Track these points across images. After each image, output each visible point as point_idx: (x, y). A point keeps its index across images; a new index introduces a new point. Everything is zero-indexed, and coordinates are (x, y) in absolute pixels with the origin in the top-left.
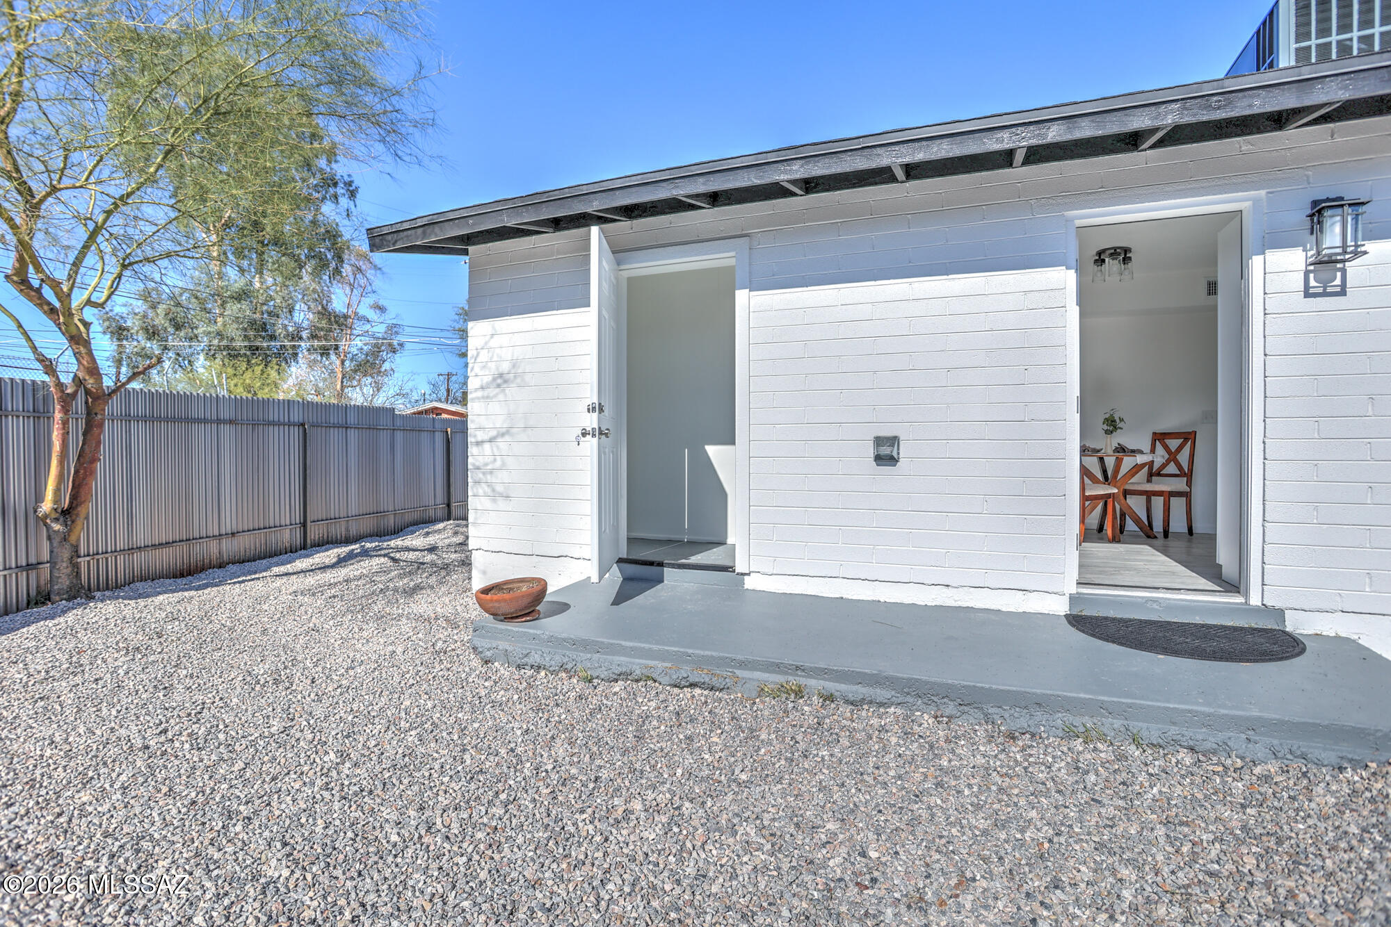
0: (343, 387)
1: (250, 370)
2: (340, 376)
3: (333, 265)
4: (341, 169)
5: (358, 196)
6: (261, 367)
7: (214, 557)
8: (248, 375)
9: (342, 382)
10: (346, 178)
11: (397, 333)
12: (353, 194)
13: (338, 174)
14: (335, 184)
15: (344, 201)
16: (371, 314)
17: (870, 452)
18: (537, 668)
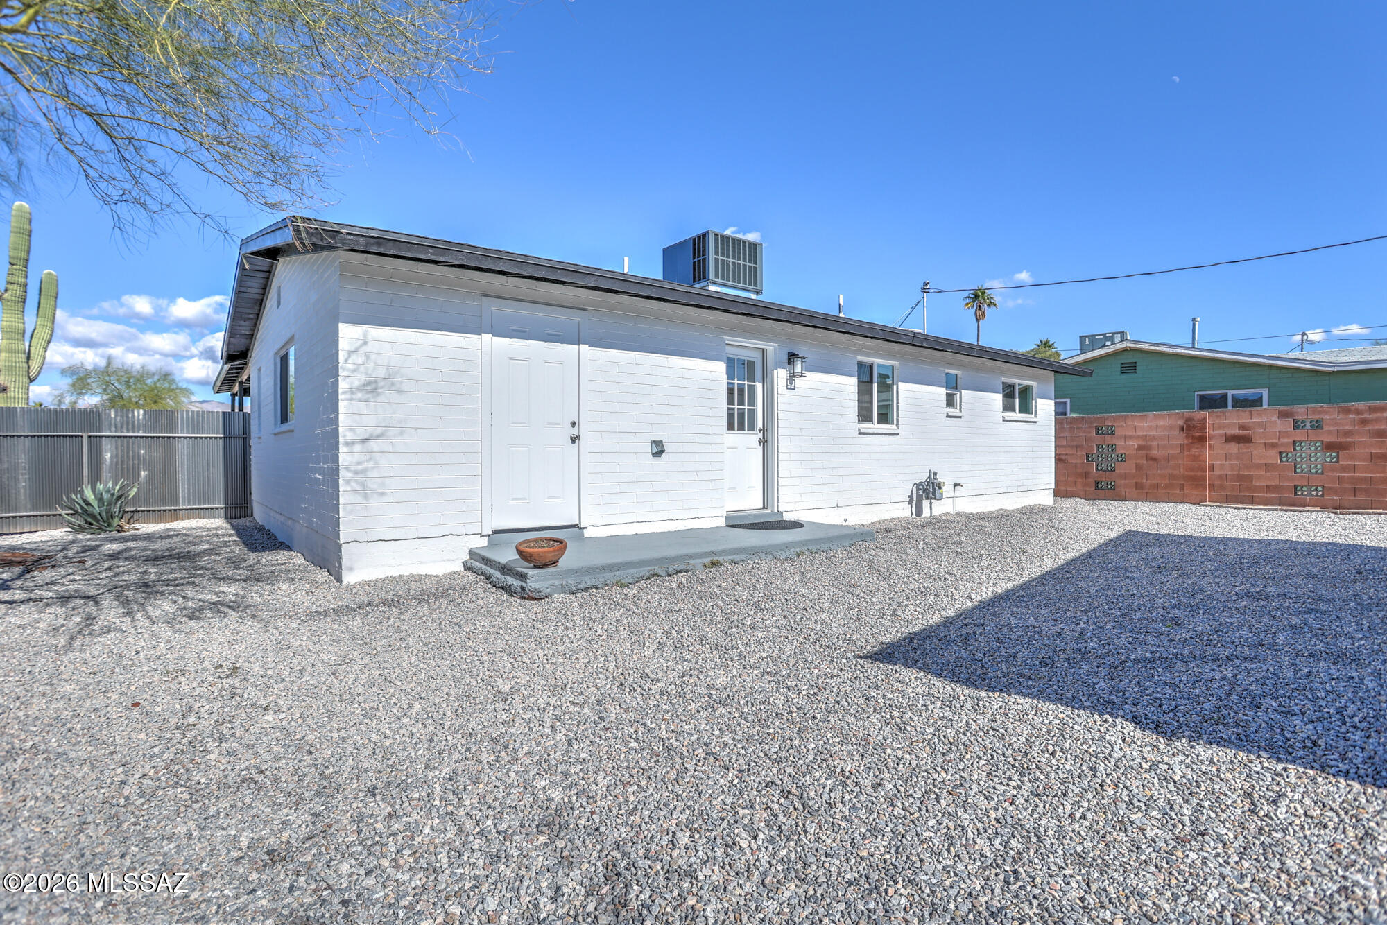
17: (648, 449)
18: (586, 589)
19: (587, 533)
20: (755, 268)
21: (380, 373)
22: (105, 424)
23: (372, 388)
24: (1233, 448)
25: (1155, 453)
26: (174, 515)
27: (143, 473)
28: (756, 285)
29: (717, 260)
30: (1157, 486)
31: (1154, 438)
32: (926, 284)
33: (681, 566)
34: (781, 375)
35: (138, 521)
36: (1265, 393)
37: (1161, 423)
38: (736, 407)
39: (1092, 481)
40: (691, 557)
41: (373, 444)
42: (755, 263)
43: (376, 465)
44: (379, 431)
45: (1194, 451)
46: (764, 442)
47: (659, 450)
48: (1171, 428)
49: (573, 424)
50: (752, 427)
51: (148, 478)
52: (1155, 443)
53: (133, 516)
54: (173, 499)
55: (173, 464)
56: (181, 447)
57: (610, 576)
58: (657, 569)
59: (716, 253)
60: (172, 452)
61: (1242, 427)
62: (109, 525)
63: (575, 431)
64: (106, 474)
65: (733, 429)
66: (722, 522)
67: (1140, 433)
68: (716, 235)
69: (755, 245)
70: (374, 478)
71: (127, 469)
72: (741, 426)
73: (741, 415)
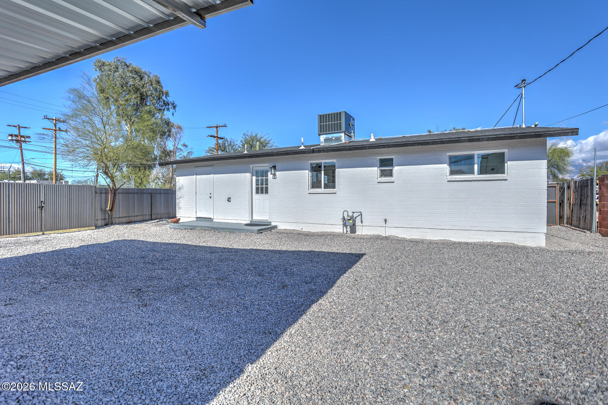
0: (173, 175)
1: (140, 172)
2: (171, 170)
3: (167, 134)
4: (170, 99)
5: (176, 108)
6: (143, 171)
7: (134, 220)
8: (140, 173)
9: (172, 173)
10: (172, 102)
11: (191, 154)
12: (174, 107)
13: (170, 101)
14: (168, 105)
15: (171, 110)
16: (182, 148)
19: (214, 220)
29: (321, 126)
38: (260, 186)
41: (180, 199)
47: (229, 200)
49: (211, 194)
50: (267, 192)
59: (321, 122)
65: (259, 193)
66: (248, 222)
72: (262, 193)
73: (262, 188)
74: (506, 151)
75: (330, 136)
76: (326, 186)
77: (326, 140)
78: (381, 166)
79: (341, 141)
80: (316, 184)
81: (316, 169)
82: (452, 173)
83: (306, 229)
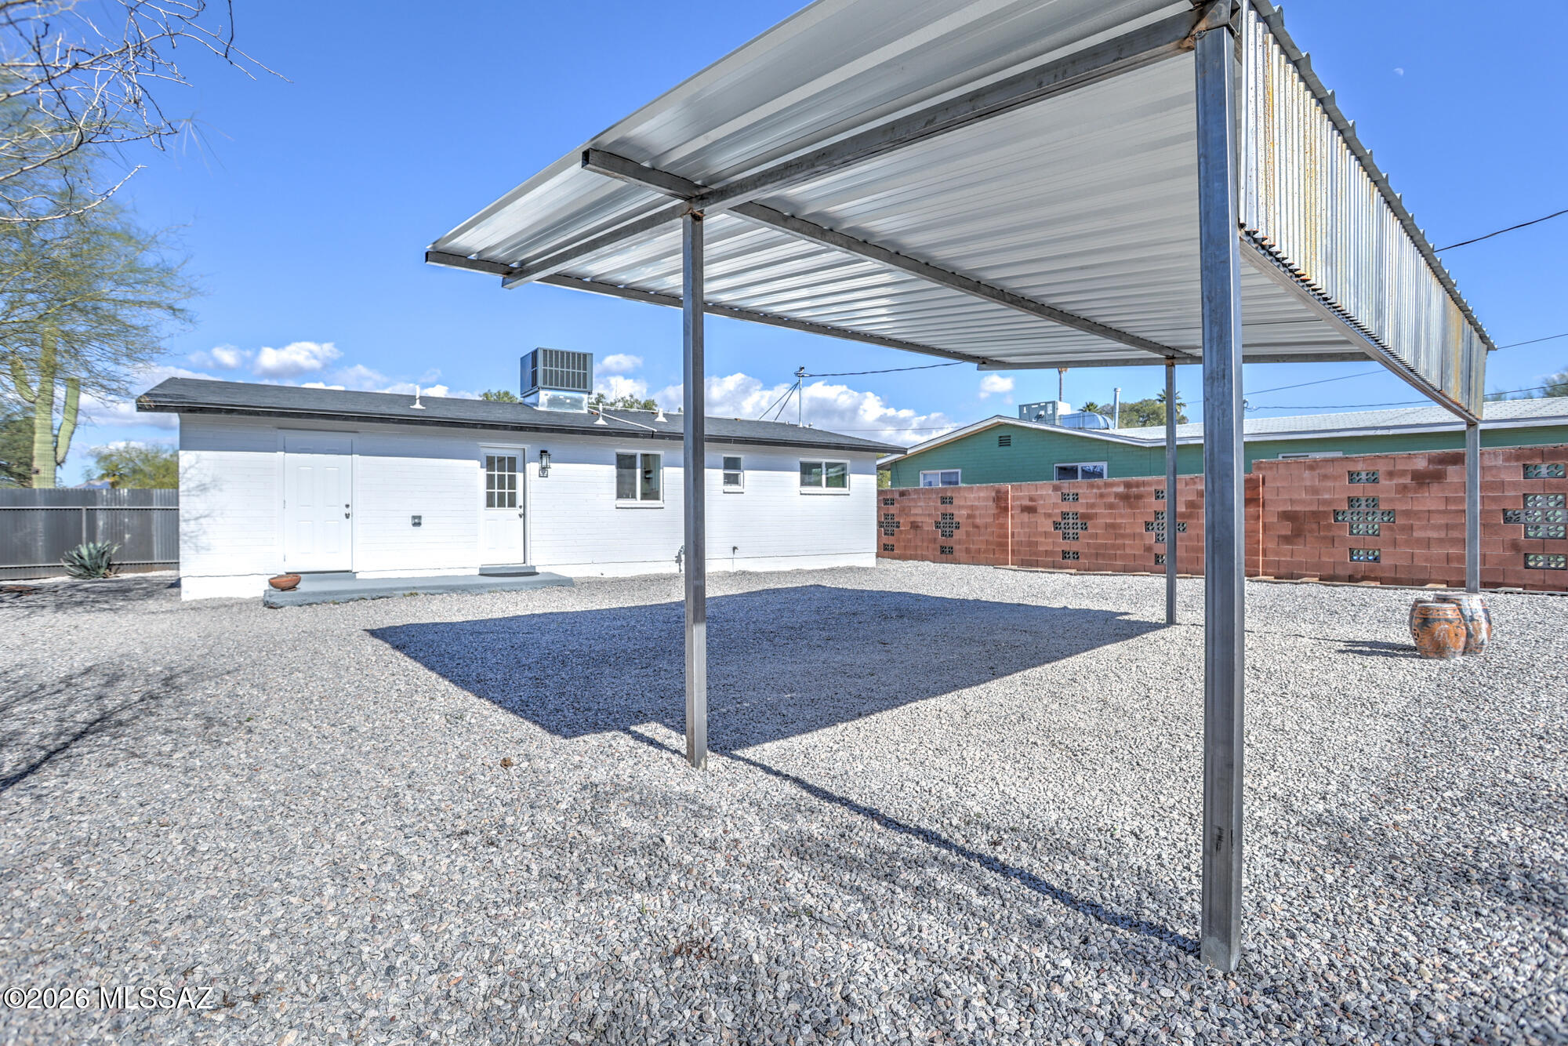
17: (410, 521)
18: (310, 604)
19: (358, 576)
20: (585, 374)
21: (207, 480)
22: (99, 499)
23: (203, 488)
24: (1025, 517)
25: (978, 521)
26: (150, 567)
27: (127, 536)
28: (585, 387)
29: (545, 371)
30: (979, 551)
31: (977, 508)
32: (802, 368)
33: (385, 594)
34: (533, 468)
35: (122, 571)
36: (1104, 465)
37: (982, 494)
38: (496, 491)
39: (938, 546)
40: (396, 589)
41: (202, 520)
42: (585, 369)
43: (205, 533)
44: (207, 513)
45: (1001, 520)
46: (523, 516)
47: (417, 522)
48: (986, 499)
49: (347, 506)
50: (512, 504)
51: (131, 540)
52: (977, 513)
53: (120, 567)
54: (150, 556)
55: (149, 529)
56: (156, 516)
57: (330, 598)
58: (365, 595)
59: (545, 365)
60: (149, 521)
61: (1031, 499)
62: (97, 573)
63: (348, 511)
64: (99, 536)
65: (493, 506)
66: (477, 572)
67: (969, 503)
68: (545, 351)
69: (585, 355)
70: (203, 540)
71: (115, 534)
72: (501, 504)
73: (501, 496)
74: (848, 462)
75: (562, 394)
76: (645, 496)
77: (553, 402)
78: (726, 468)
79: (581, 408)
80: (624, 490)
81: (625, 463)
82: (803, 483)
83: (611, 572)
